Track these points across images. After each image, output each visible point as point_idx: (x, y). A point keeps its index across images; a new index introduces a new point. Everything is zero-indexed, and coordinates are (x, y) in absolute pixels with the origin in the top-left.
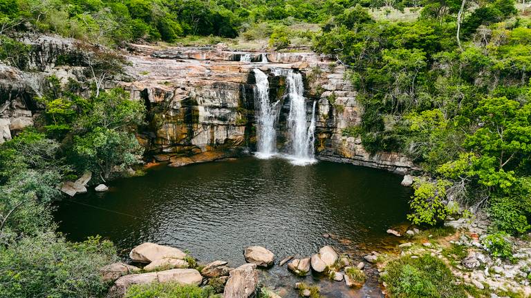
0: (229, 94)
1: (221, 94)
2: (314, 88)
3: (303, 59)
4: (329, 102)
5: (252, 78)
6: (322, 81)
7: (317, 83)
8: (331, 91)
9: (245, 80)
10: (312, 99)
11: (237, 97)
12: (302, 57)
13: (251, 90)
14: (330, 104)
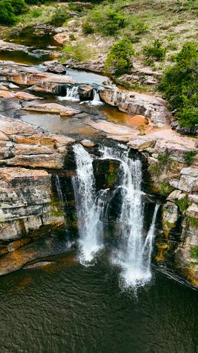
0: (37, 191)
1: (23, 193)
2: (159, 182)
3: (146, 113)
4: (178, 209)
5: (70, 162)
6: (171, 175)
7: (164, 176)
8: (182, 192)
9: (60, 165)
10: (154, 201)
11: (48, 192)
12: (145, 109)
13: (69, 180)
14: (179, 212)
